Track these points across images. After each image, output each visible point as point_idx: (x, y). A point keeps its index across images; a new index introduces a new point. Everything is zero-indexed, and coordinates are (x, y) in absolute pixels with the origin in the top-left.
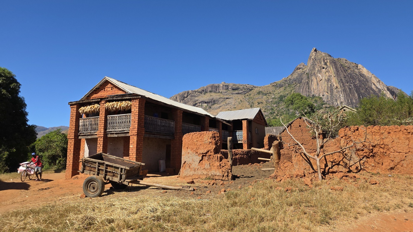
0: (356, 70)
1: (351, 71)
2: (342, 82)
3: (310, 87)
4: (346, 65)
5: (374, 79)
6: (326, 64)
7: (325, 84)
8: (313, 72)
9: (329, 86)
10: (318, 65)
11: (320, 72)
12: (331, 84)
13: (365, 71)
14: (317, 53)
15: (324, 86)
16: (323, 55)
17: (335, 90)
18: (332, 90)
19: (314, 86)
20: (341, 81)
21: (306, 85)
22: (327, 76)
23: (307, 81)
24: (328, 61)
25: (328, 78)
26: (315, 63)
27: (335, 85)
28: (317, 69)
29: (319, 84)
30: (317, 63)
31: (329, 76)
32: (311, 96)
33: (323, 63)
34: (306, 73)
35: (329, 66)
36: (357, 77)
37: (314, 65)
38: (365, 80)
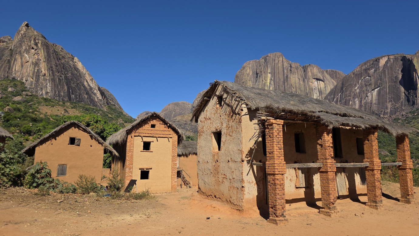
0: (71, 62)
1: (65, 61)
2: (52, 70)
3: (11, 67)
4: (61, 53)
5: (88, 76)
6: (36, 44)
7: (31, 68)
8: (19, 50)
9: (36, 71)
10: (27, 43)
11: (27, 51)
12: (38, 69)
13: (80, 65)
14: (28, 29)
15: (29, 69)
16: (36, 33)
17: (42, 77)
18: (39, 76)
19: (17, 67)
20: (50, 69)
21: (7, 63)
22: (36, 59)
23: (9, 58)
24: (40, 42)
25: (36, 62)
26: (24, 40)
27: (43, 72)
28: (24, 47)
29: (24, 66)
30: (26, 40)
31: (38, 59)
32: (11, 79)
33: (32, 42)
34: (9, 49)
35: (40, 48)
36: (70, 69)
37: (21, 42)
38: (78, 74)
